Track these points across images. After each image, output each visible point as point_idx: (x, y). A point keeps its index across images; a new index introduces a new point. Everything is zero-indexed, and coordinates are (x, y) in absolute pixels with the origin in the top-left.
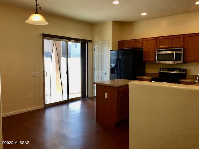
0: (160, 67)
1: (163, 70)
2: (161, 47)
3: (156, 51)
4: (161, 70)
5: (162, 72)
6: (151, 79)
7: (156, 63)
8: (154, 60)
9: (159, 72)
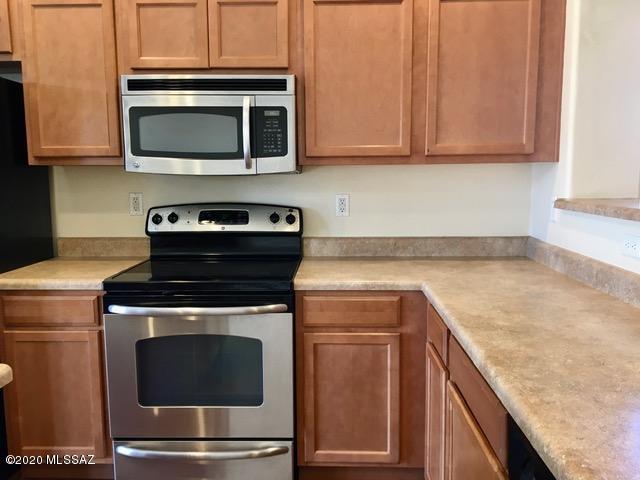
0: (153, 197)
1: (173, 218)
2: (150, 60)
3: (118, 88)
4: (157, 220)
5: (166, 226)
6: (101, 287)
7: (127, 170)
8: (107, 150)
9: (147, 232)
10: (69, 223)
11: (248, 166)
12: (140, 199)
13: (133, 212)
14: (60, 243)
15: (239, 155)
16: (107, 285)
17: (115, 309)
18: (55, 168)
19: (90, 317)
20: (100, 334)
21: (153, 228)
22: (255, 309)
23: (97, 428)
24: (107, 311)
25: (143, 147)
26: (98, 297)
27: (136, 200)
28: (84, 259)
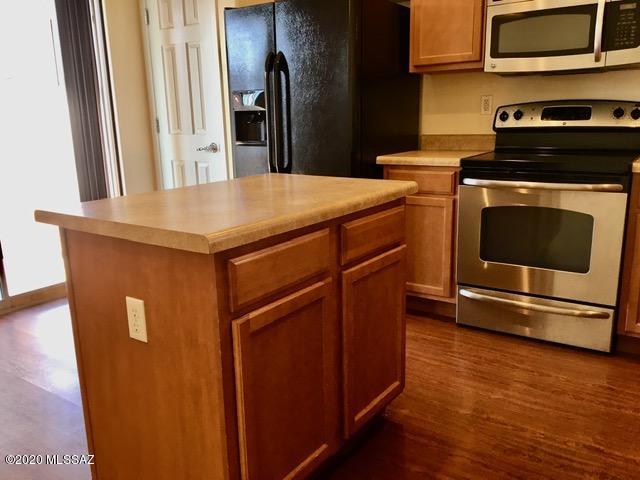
1: (518, 116)
3: (484, 1)
4: (504, 117)
6: (458, 165)
7: (485, 70)
8: (470, 56)
9: (494, 128)
10: (432, 123)
11: (597, 59)
12: (491, 102)
13: (483, 112)
14: (423, 138)
15: (589, 49)
16: (463, 162)
17: (467, 181)
18: (425, 76)
19: (448, 188)
20: (455, 202)
21: (500, 124)
22: (590, 186)
23: (445, 274)
24: (462, 183)
25: (501, 51)
26: (456, 173)
27: (486, 101)
28: (440, 151)
